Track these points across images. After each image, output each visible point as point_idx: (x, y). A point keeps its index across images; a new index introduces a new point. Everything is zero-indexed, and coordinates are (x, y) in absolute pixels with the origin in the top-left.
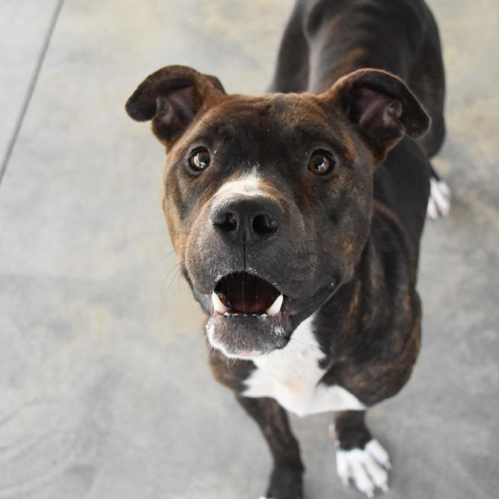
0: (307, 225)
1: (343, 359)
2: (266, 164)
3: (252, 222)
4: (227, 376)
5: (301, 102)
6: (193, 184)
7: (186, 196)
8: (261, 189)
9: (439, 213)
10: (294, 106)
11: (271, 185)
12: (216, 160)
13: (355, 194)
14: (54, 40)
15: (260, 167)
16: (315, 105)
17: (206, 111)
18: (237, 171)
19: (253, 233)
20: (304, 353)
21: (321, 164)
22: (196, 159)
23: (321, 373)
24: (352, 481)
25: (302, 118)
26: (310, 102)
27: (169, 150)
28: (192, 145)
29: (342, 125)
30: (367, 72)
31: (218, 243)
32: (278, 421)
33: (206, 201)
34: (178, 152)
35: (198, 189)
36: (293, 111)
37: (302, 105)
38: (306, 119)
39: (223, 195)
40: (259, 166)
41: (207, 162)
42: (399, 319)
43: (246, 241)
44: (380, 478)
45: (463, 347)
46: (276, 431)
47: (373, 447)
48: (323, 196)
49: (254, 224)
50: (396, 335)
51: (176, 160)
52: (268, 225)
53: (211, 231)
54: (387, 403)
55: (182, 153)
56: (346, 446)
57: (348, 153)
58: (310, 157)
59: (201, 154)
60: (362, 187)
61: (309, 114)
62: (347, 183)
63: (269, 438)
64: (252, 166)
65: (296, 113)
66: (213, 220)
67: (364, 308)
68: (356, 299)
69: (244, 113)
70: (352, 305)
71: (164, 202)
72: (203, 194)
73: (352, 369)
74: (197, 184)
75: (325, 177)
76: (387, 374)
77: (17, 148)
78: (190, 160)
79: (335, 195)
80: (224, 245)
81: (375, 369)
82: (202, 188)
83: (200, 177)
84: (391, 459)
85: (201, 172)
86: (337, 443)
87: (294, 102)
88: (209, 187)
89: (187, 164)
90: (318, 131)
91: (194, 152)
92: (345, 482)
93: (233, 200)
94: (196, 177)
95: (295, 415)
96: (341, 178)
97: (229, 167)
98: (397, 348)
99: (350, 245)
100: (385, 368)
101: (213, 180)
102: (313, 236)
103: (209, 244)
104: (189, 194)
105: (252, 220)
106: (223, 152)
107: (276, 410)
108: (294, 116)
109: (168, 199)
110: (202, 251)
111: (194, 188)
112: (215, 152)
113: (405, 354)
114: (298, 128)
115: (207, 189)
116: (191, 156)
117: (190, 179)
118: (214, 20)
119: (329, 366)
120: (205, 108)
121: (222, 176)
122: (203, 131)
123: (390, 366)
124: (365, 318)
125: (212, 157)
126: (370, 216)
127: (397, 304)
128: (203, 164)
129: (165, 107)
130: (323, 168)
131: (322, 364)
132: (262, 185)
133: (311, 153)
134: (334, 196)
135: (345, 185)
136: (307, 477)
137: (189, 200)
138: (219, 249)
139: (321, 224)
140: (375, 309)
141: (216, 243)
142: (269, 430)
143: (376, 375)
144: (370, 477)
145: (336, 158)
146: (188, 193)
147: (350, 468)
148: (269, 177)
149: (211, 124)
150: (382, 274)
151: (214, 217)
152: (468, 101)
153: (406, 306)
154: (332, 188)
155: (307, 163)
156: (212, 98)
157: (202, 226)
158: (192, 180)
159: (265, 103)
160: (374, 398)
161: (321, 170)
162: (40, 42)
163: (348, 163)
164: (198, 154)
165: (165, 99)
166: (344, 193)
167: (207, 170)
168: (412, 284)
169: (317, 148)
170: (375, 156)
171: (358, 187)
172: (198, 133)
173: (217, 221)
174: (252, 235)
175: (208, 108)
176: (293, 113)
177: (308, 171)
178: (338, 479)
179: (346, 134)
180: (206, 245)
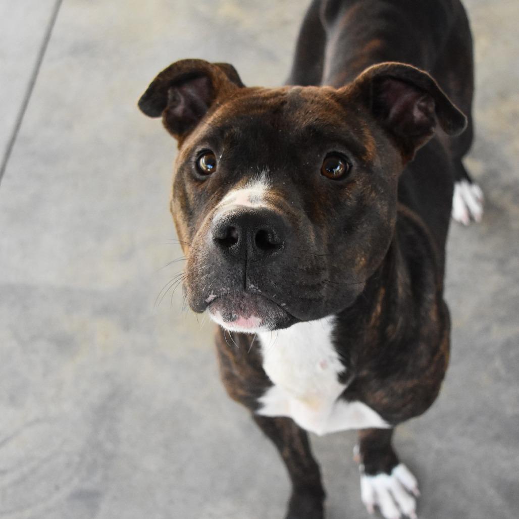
0: (318, 237)
1: (364, 373)
2: (276, 169)
3: (254, 237)
4: (241, 392)
5: (317, 99)
6: (200, 190)
7: (193, 202)
8: (266, 199)
9: (471, 217)
10: (308, 104)
11: (278, 194)
12: (222, 165)
13: (373, 200)
14: (56, 31)
15: (270, 172)
16: (332, 101)
17: (218, 106)
18: (245, 177)
19: (256, 248)
20: (324, 365)
21: (336, 168)
22: (202, 161)
23: (341, 388)
24: (377, 508)
25: (317, 117)
26: (327, 98)
27: (180, 146)
28: (198, 147)
29: (363, 122)
30: (392, 66)
31: (219, 260)
32: (297, 443)
33: (211, 210)
34: (186, 152)
35: (204, 196)
36: (309, 109)
37: (318, 102)
38: (320, 118)
39: (225, 206)
40: (268, 170)
41: (214, 165)
42: (425, 331)
43: (248, 258)
44: (408, 506)
45: (498, 363)
46: (294, 453)
47: (400, 471)
48: (338, 204)
49: (257, 240)
50: (422, 348)
51: (184, 161)
52: (270, 240)
53: (211, 246)
54: (413, 422)
55: (188, 155)
56: (372, 471)
57: (366, 155)
58: (323, 159)
59: (207, 157)
60: (382, 191)
61: (325, 113)
62: (365, 188)
63: (286, 461)
64: (262, 171)
65: (310, 111)
66: (215, 235)
67: (387, 318)
68: (379, 309)
69: (255, 112)
70: (374, 314)
71: (171, 204)
72: (209, 201)
73: (374, 383)
74: (203, 190)
75: (341, 182)
76: (413, 390)
77: (16, 148)
78: (197, 163)
79: (351, 202)
80: (224, 262)
81: (400, 385)
82: (208, 194)
83: (206, 182)
84: (420, 485)
85: (208, 176)
86: (361, 467)
87: (310, 99)
88: (216, 193)
89: (193, 167)
90: (332, 131)
91: (201, 154)
92: (370, 509)
93: (234, 213)
94: (203, 181)
95: (315, 435)
96: (358, 183)
97: (236, 172)
98: (423, 361)
99: (363, 259)
100: (410, 384)
101: (220, 186)
102: (323, 250)
103: (209, 260)
104: (197, 200)
105: (254, 234)
106: (229, 158)
107: (295, 432)
108: (308, 114)
109: (175, 201)
110: (201, 266)
111: (201, 194)
112: (221, 157)
113: (432, 369)
114: (310, 128)
115: (213, 196)
116: (197, 158)
117: (197, 184)
118: (228, 10)
119: (350, 381)
120: (218, 103)
121: (229, 182)
122: (210, 133)
123: (416, 381)
124: (390, 328)
125: (218, 162)
126: (393, 223)
127: (423, 314)
128: (209, 166)
129: (177, 99)
130: (338, 171)
131: (342, 378)
132: (268, 194)
133: (324, 156)
134: (349, 203)
135: (362, 191)
136: (328, 504)
137: (196, 206)
138: (220, 265)
139: (334, 235)
140: (401, 320)
141: (217, 260)
142: (287, 452)
143: (400, 391)
144: (397, 504)
145: (353, 161)
146: (195, 199)
147: (375, 495)
148: (278, 184)
149: (218, 125)
150: (408, 281)
151: (215, 232)
152: (503, 96)
153: (433, 316)
154: (347, 194)
155: (320, 166)
156: (226, 91)
157: (201, 240)
158: (199, 185)
159: (280, 99)
160: (399, 415)
161: (336, 173)
162: (41, 34)
163: (366, 167)
164: (205, 157)
165: (176, 90)
166: (361, 199)
167: (213, 175)
168: (440, 292)
169: (331, 150)
170: (402, 154)
171: (377, 192)
172: (205, 133)
173: (218, 236)
174: (254, 250)
175: (221, 103)
176: (307, 111)
177: (321, 175)
178: (363, 506)
179: (367, 132)
180: (206, 262)
